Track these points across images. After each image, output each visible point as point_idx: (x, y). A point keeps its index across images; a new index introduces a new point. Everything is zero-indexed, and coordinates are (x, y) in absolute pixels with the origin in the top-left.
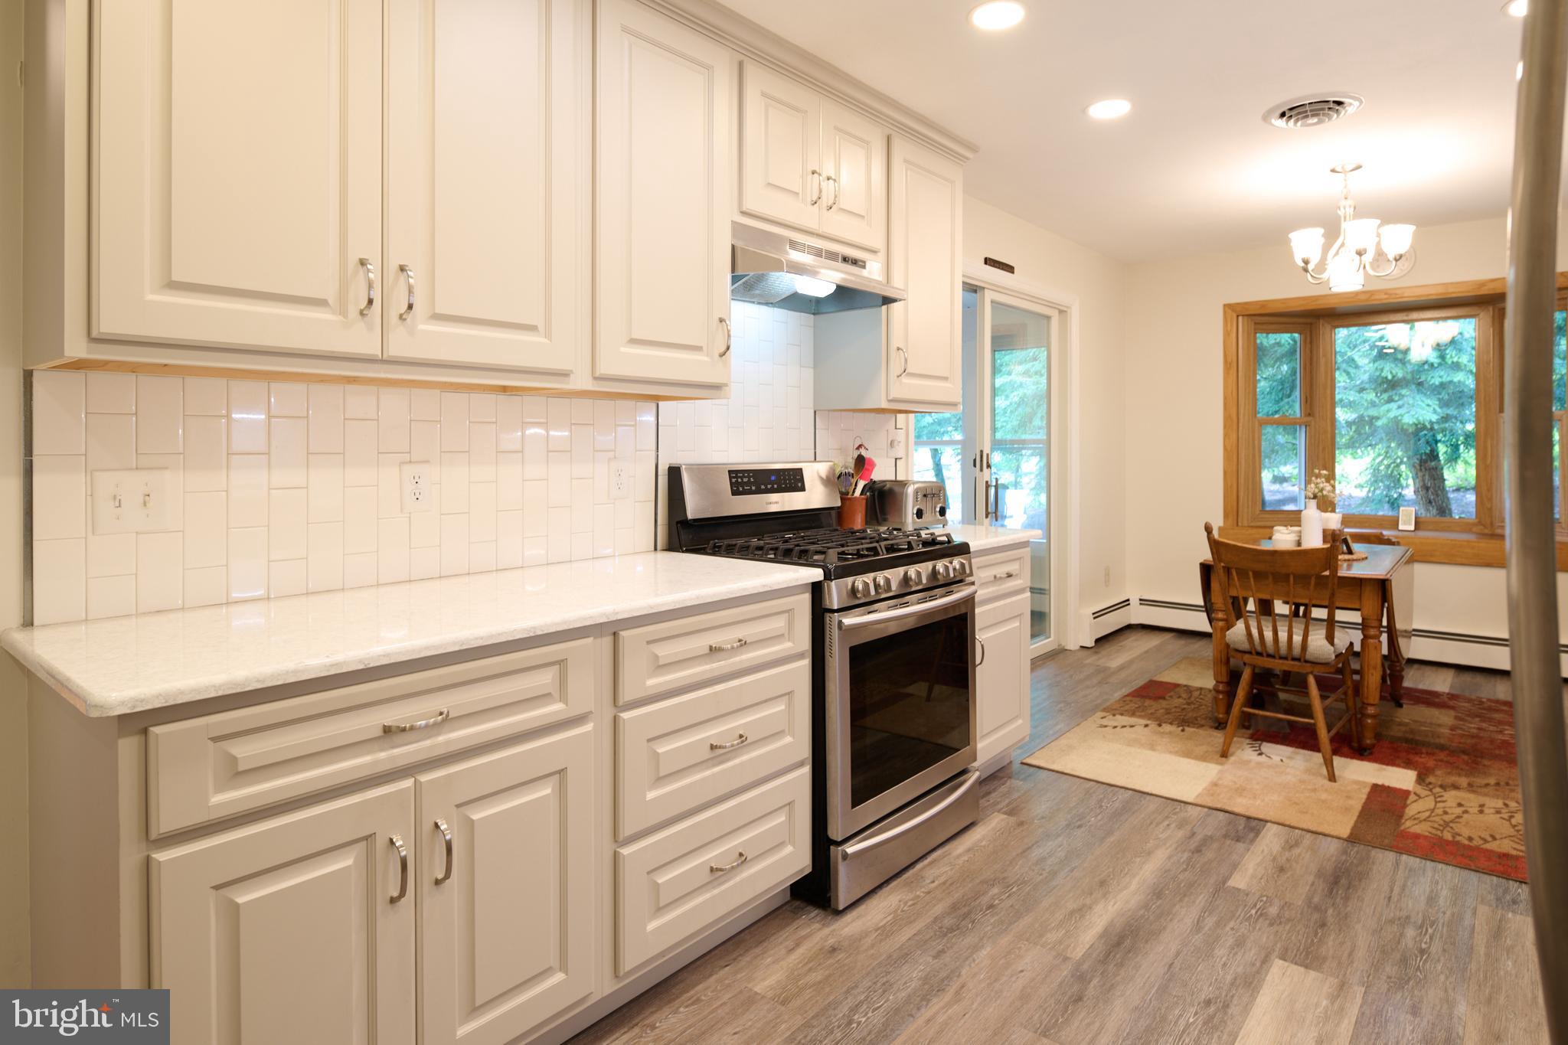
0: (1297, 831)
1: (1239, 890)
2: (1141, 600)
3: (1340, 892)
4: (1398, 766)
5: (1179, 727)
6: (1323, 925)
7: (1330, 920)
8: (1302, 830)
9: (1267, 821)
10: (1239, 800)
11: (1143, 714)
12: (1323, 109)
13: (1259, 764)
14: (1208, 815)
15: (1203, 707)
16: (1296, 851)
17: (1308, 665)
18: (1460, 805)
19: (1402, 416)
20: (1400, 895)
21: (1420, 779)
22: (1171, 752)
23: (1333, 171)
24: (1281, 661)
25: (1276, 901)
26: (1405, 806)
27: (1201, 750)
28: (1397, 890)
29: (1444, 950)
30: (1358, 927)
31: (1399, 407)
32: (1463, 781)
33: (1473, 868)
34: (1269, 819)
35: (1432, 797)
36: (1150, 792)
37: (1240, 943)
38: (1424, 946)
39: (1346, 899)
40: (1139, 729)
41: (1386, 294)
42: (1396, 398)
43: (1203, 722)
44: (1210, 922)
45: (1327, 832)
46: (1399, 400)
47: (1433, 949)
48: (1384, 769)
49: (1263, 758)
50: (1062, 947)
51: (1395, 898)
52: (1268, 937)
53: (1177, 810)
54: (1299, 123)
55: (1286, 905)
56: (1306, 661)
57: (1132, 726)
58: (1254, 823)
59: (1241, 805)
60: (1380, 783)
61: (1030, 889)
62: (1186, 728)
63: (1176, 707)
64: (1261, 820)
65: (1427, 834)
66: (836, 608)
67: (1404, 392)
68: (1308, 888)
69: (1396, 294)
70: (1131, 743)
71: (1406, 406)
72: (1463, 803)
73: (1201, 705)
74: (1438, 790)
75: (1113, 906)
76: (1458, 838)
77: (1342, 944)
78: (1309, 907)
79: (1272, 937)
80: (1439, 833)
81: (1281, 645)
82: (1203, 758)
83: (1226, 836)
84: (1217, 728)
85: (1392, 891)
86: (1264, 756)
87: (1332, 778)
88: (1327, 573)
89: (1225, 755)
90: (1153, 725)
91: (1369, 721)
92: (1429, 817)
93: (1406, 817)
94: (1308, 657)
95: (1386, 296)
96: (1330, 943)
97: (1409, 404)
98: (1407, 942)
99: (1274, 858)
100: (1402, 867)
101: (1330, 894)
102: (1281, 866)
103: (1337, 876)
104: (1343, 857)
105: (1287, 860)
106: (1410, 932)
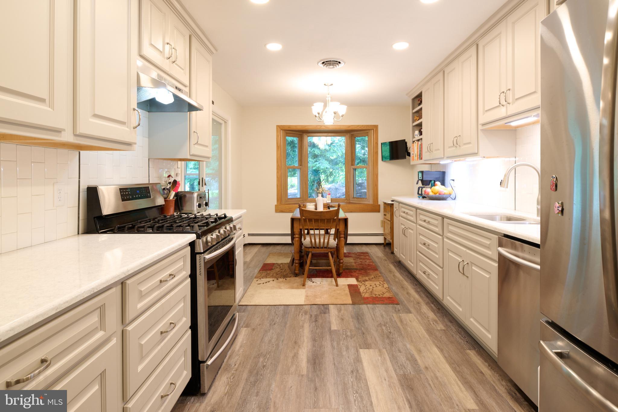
0: (338, 305)
1: (336, 330)
2: (248, 234)
3: (361, 321)
4: (349, 277)
5: (284, 279)
6: (364, 334)
7: (364, 331)
8: (340, 304)
9: (328, 305)
10: (317, 300)
11: (269, 276)
12: (335, 64)
13: (314, 286)
14: (311, 308)
15: (287, 270)
16: (342, 312)
17: (329, 249)
18: (371, 286)
19: (320, 166)
20: (374, 317)
21: (357, 280)
22: (287, 288)
23: (325, 85)
24: (321, 249)
25: (347, 330)
26: (359, 290)
27: (295, 285)
28: (373, 316)
29: (394, 330)
30: (372, 330)
31: (319, 163)
32: (367, 278)
33: (385, 303)
34: (329, 303)
35: (363, 285)
36: (289, 304)
37: (347, 348)
38: (389, 331)
39: (364, 323)
40: (271, 282)
41: (325, 127)
42: (318, 161)
43: (290, 275)
44: (335, 344)
45: (346, 303)
46: (319, 161)
47: (392, 331)
48: (347, 279)
49: (314, 284)
50: (298, 372)
51: (374, 319)
52: (353, 343)
53: (301, 308)
54: (327, 67)
55: (351, 331)
56: (328, 248)
57: (269, 282)
58: (325, 306)
59: (318, 301)
60: (349, 284)
61: (273, 354)
62: (287, 279)
63: (278, 272)
64: (327, 305)
65: (369, 296)
66: (202, 252)
67: (320, 158)
68: (352, 323)
69: (328, 127)
70: (273, 288)
71: (321, 163)
72: (371, 285)
73: (286, 269)
74: (363, 282)
75: (304, 350)
76: (377, 296)
77: (371, 337)
78: (357, 329)
79: (354, 342)
80: (371, 295)
81: (321, 243)
82: (297, 288)
83: (321, 313)
84: (296, 276)
85: (372, 316)
86: (314, 283)
87: (337, 285)
88: (336, 218)
89: (304, 285)
90: (275, 280)
91: (341, 265)
92: (366, 291)
93: (361, 293)
94: (329, 246)
95: (325, 128)
96: (369, 339)
97: (322, 163)
98: (385, 331)
99: (338, 316)
100: (370, 309)
101: (359, 323)
102: (342, 318)
103: (357, 317)
104: (355, 310)
105: (342, 316)
106: (384, 328)
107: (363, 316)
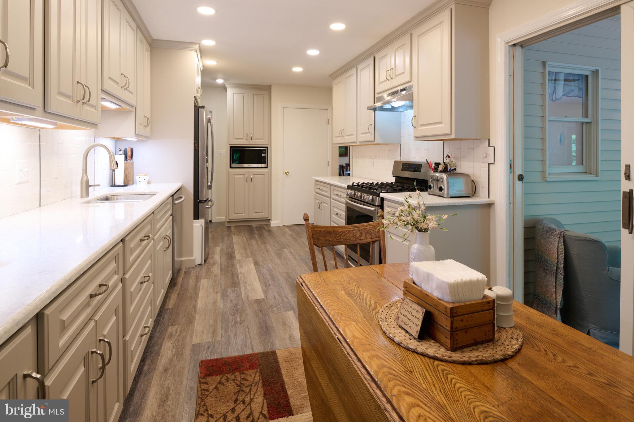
1: (288, 311)
3: (263, 324)
6: (260, 311)
7: (260, 313)
25: (277, 312)
28: (247, 334)
29: (228, 318)
37: (274, 298)
38: (234, 317)
39: (260, 323)
44: (285, 300)
47: (231, 317)
51: (247, 330)
55: (273, 312)
68: (272, 321)
77: (253, 308)
78: (267, 315)
79: (269, 302)
96: (256, 307)
98: (238, 316)
99: (291, 328)
100: (250, 346)
101: (265, 322)
102: (285, 325)
103: (267, 330)
104: (271, 340)
105: (286, 329)
106: (238, 320)
107: (260, 332)
